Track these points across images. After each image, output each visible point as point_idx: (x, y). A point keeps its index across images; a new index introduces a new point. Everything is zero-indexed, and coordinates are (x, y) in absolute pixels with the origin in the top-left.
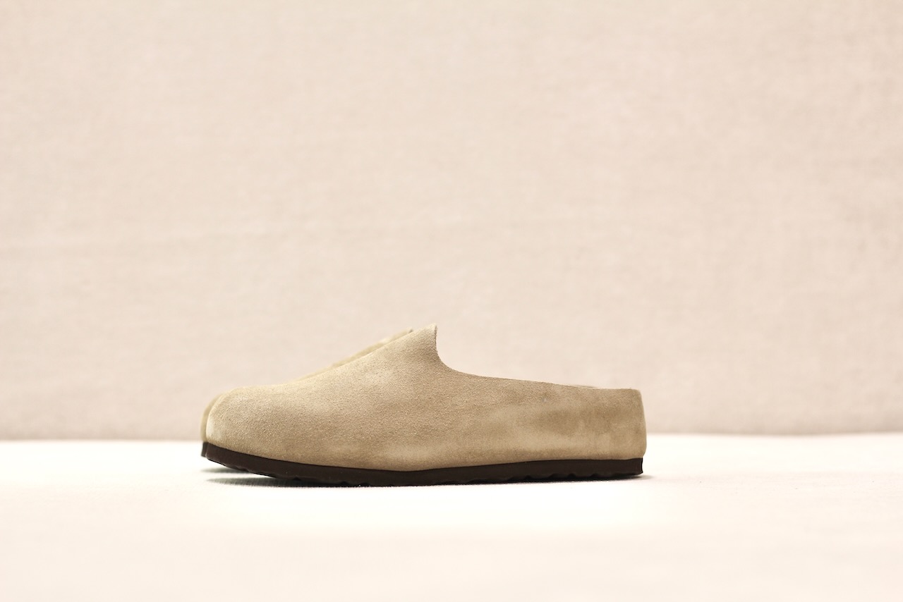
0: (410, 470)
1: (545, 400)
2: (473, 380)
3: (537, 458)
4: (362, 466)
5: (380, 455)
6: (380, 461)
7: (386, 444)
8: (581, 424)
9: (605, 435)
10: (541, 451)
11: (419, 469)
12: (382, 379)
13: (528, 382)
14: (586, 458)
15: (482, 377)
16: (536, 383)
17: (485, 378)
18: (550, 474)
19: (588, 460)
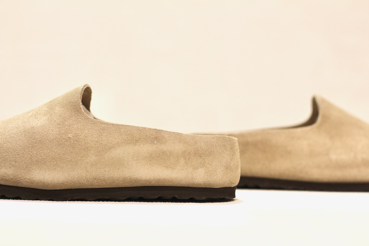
0: (51, 189)
1: (155, 142)
2: (103, 126)
3: (147, 184)
4: (15, 185)
5: (28, 177)
6: (28, 182)
7: (32, 169)
8: (182, 161)
9: (200, 170)
10: (150, 179)
11: (57, 189)
12: (40, 122)
13: (145, 128)
14: (186, 186)
15: (110, 124)
16: (150, 129)
17: (113, 124)
18: (157, 197)
19: (187, 187)
